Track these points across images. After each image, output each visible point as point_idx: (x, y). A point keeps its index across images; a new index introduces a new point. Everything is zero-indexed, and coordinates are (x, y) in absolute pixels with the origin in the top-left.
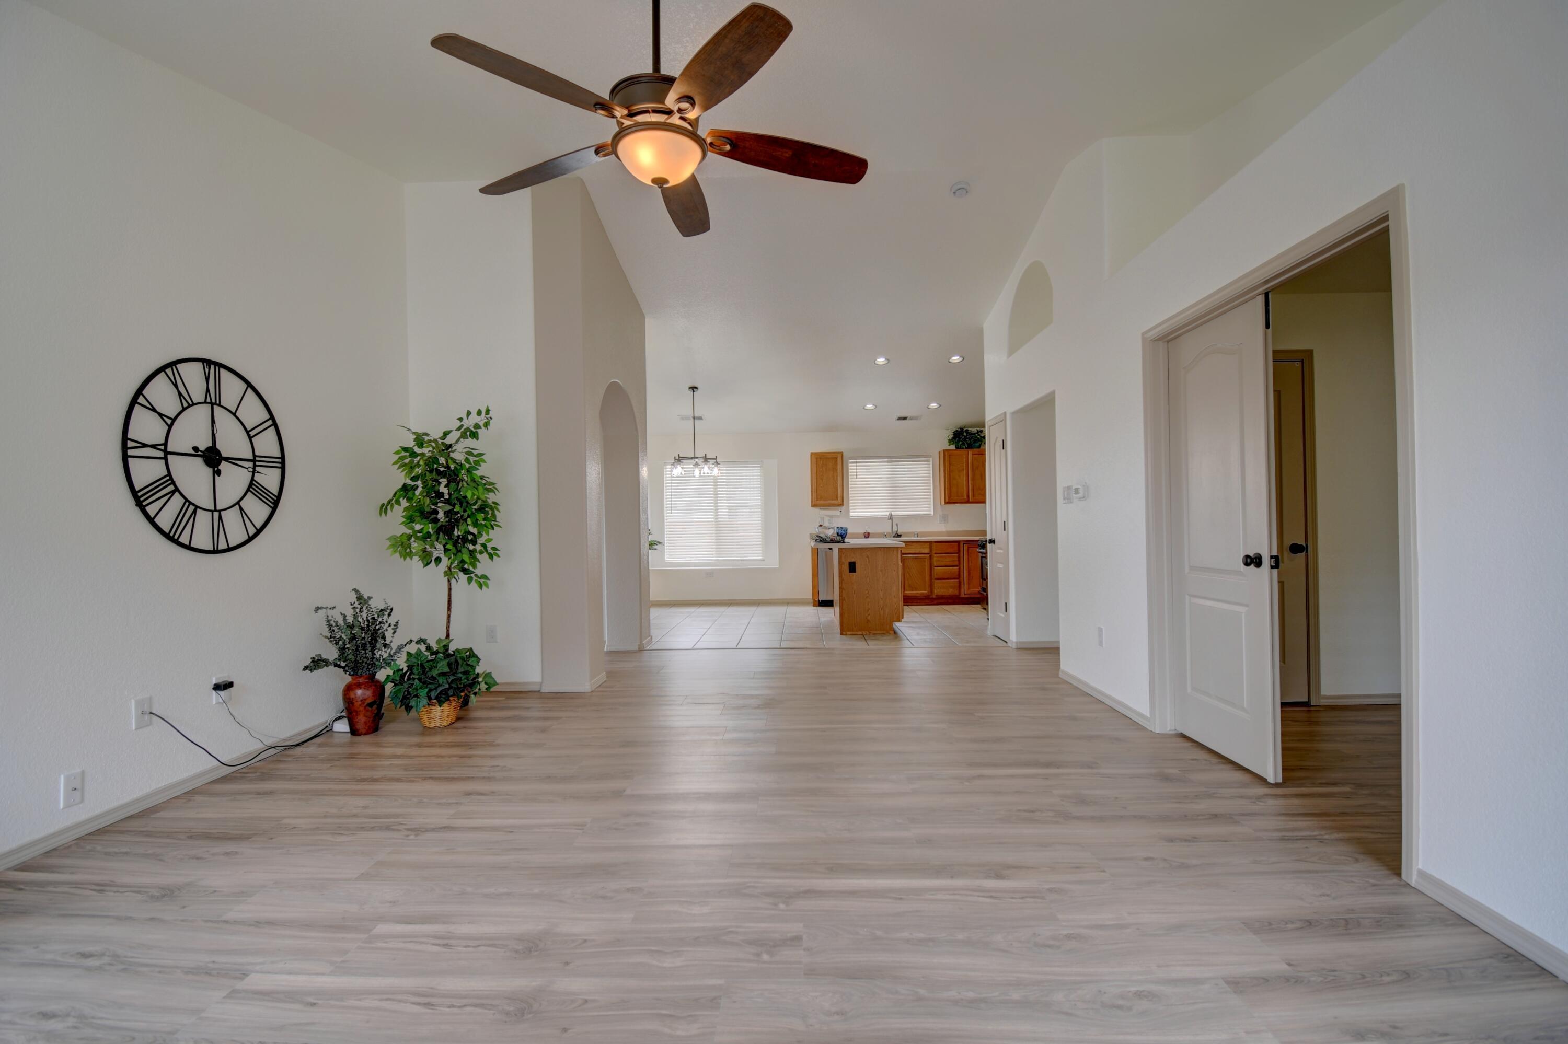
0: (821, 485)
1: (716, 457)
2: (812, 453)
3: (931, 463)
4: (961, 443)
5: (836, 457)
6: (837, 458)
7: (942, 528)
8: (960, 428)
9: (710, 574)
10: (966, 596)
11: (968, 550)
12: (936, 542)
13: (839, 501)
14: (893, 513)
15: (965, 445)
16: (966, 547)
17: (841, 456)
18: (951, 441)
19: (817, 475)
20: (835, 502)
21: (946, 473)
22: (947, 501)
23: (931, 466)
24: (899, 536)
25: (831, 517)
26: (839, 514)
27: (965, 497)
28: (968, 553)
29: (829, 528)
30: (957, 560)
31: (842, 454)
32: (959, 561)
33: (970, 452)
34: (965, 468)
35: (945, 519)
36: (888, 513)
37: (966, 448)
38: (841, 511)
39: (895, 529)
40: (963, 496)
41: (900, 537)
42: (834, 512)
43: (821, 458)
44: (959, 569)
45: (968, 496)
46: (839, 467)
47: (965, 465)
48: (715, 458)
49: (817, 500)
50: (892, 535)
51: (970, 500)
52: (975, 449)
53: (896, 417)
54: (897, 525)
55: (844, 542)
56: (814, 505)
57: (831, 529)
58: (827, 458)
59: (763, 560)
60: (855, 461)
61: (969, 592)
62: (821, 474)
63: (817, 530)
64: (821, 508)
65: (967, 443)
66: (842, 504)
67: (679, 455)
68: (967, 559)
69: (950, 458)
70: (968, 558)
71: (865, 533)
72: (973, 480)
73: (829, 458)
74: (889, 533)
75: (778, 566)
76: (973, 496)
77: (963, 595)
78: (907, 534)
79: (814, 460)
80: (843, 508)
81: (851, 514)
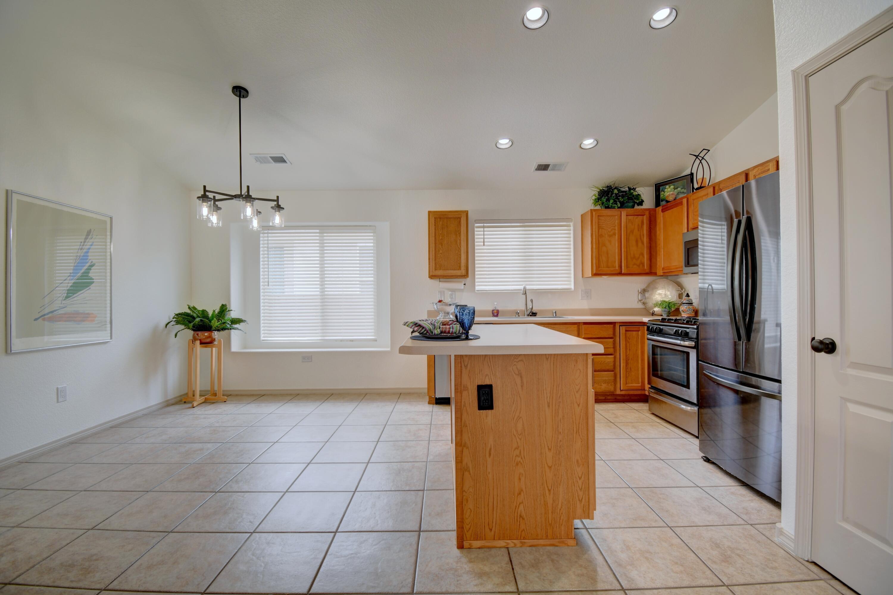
0: (441, 251)
1: (278, 197)
2: (430, 212)
3: (572, 228)
4: (611, 201)
5: (459, 216)
6: (460, 218)
7: (584, 305)
8: (608, 186)
9: (307, 358)
10: (623, 393)
11: (626, 334)
12: (585, 323)
13: (463, 272)
14: (528, 287)
15: (616, 204)
16: (623, 329)
17: (465, 215)
18: (598, 200)
19: (435, 238)
20: (458, 273)
21: (594, 237)
22: (594, 272)
23: (572, 232)
24: (534, 314)
25: (453, 291)
26: (463, 288)
27: (617, 268)
28: (626, 337)
29: (450, 305)
30: (612, 346)
31: (467, 213)
32: (614, 347)
33: (624, 212)
34: (617, 232)
35: (587, 294)
36: (522, 287)
37: (619, 208)
38: (465, 284)
39: (530, 306)
40: (615, 267)
41: (535, 316)
42: (458, 285)
43: (440, 218)
44: (615, 358)
45: (621, 267)
46: (463, 229)
47: (617, 228)
48: (276, 199)
49: (436, 270)
50: (526, 313)
51: (623, 272)
52: (629, 209)
53: (535, 166)
54: (532, 301)
55: (467, 338)
56: (432, 277)
57: (452, 306)
58: (447, 218)
59: (375, 340)
60: (482, 225)
61: (626, 388)
62: (441, 238)
63: (435, 306)
64: (441, 280)
65: (620, 202)
66: (466, 275)
67: (205, 187)
68: (624, 346)
69: (599, 219)
70: (626, 345)
71: (493, 310)
72: (627, 247)
73: (450, 218)
74: (521, 311)
75: (389, 349)
76: (627, 266)
77: (618, 392)
78: (544, 312)
79: (433, 220)
80: (468, 280)
81: (477, 288)
